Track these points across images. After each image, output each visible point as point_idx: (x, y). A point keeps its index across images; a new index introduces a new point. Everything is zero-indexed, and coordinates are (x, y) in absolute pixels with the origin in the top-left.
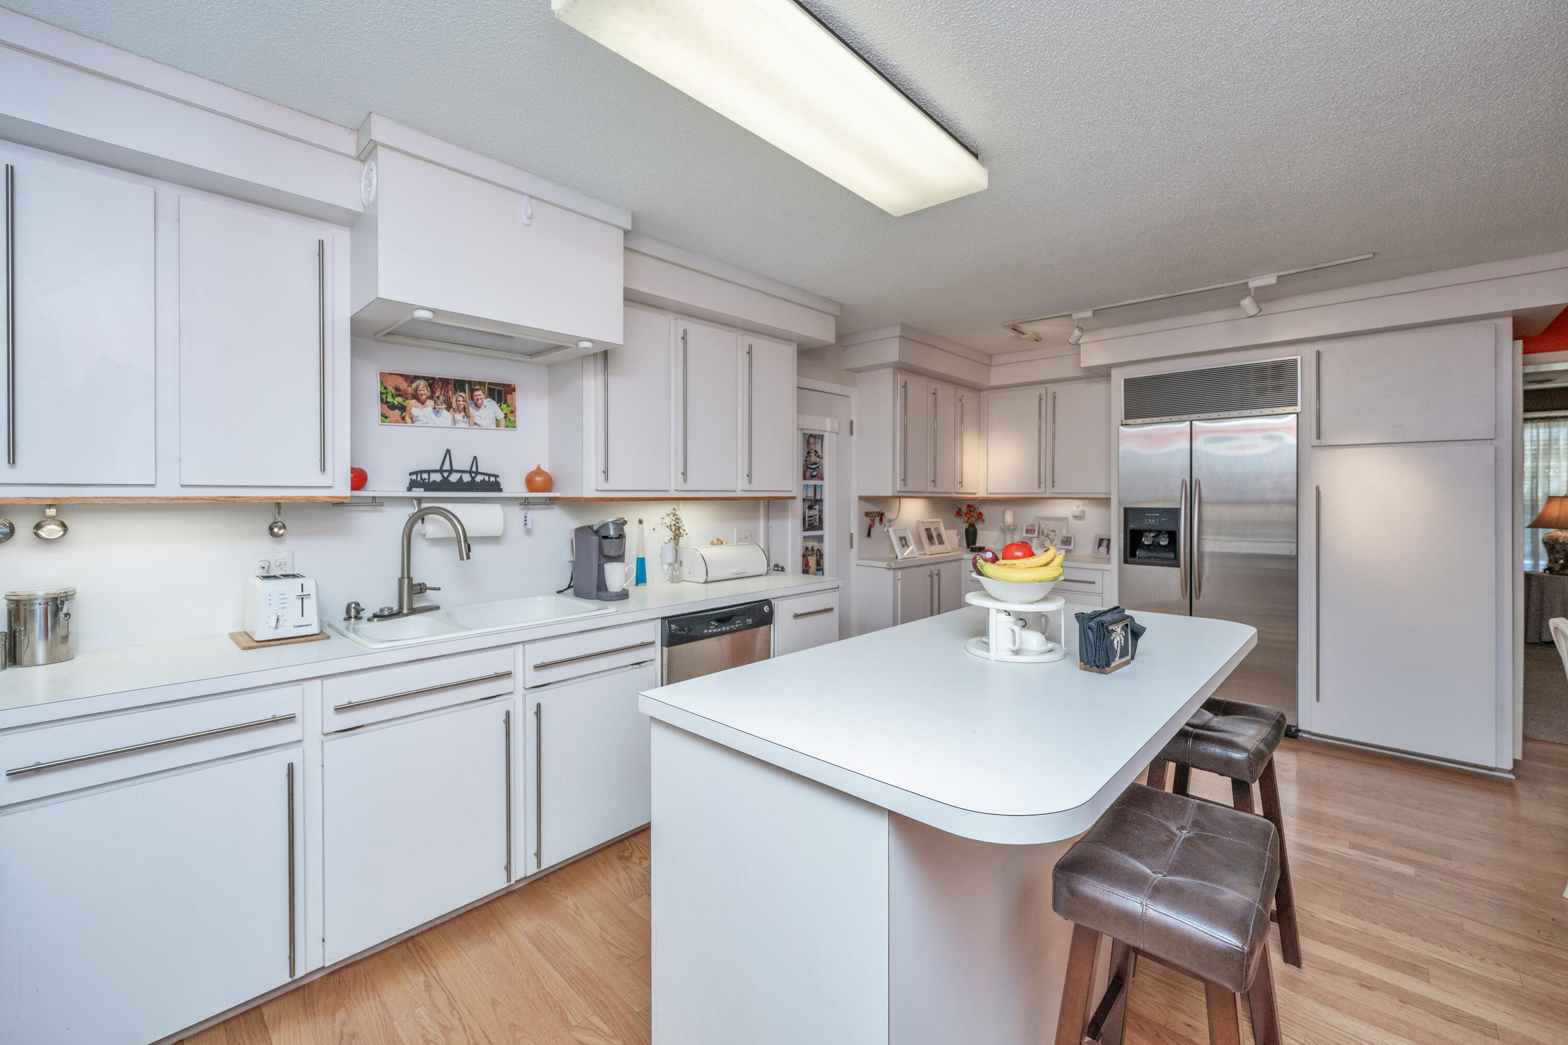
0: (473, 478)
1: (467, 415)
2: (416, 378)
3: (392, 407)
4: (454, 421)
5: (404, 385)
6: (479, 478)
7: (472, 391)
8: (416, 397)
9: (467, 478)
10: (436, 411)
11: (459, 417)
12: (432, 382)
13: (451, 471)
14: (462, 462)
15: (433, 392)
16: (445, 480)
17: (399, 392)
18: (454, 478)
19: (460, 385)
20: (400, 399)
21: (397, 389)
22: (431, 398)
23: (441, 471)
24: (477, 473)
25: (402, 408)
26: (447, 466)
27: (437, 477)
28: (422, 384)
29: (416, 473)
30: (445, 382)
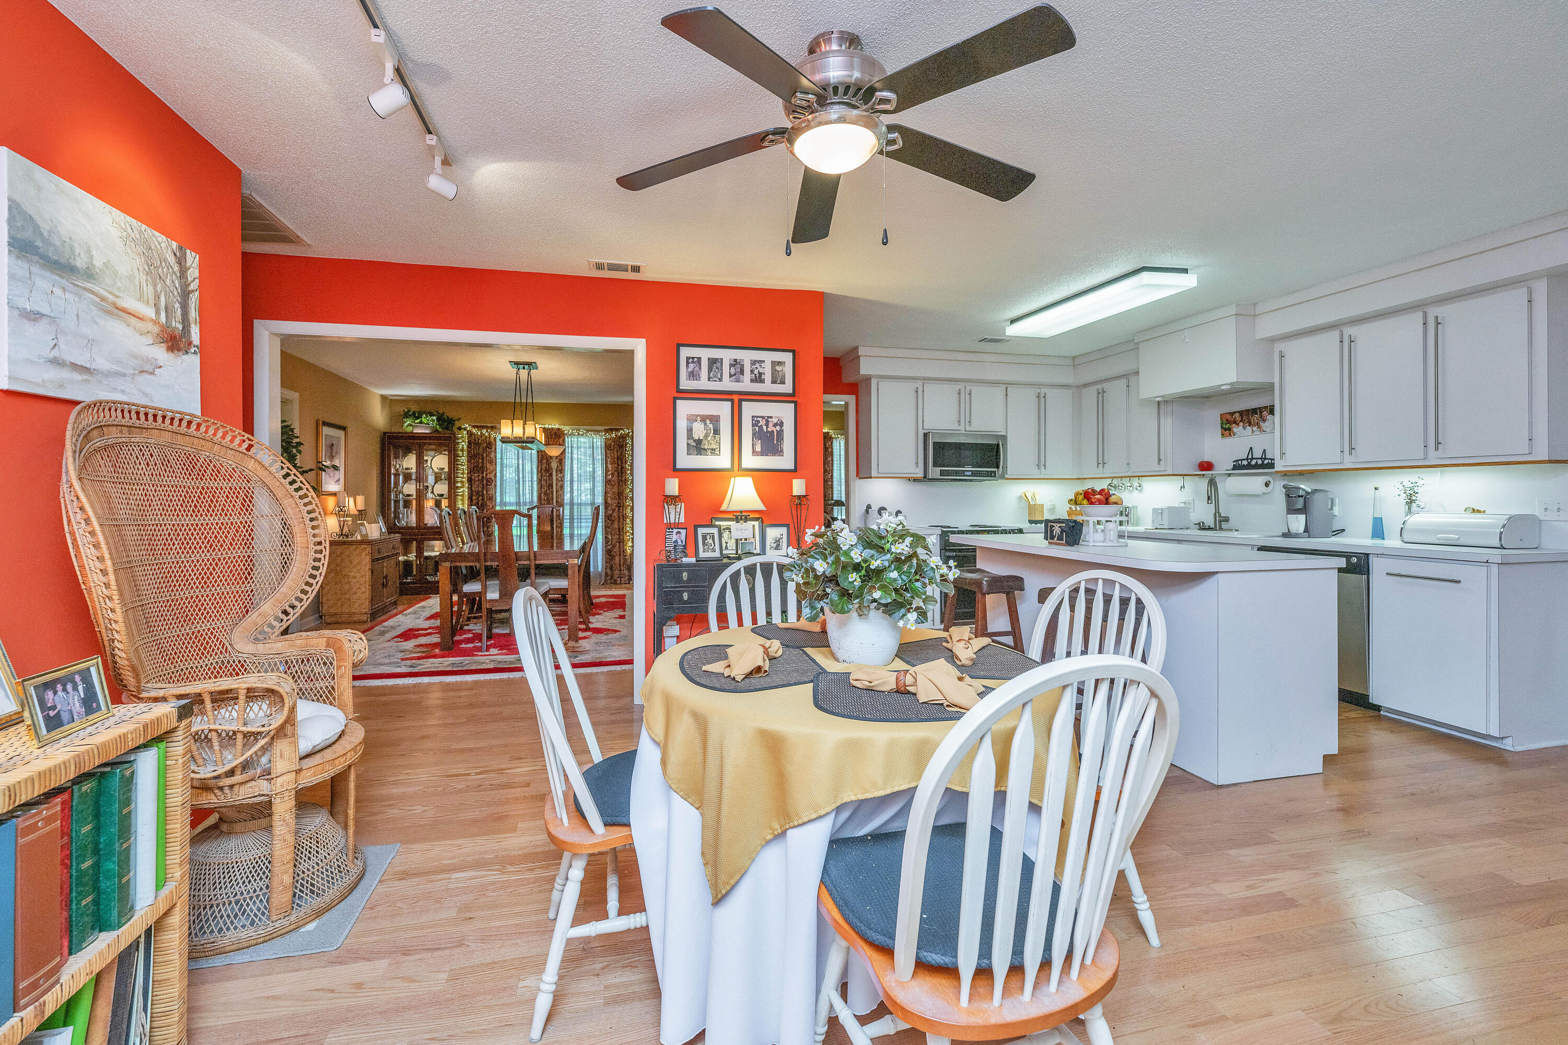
0: (1263, 462)
1: (1259, 427)
2: (1235, 412)
3: (1226, 430)
4: (1253, 432)
5: (1229, 417)
6: (1266, 462)
7: (1261, 413)
8: (1235, 422)
9: (1260, 462)
10: (1244, 428)
11: (1255, 428)
12: (1241, 413)
13: (1252, 459)
14: (1258, 454)
15: (1242, 418)
16: (1249, 463)
17: (1228, 422)
18: (1253, 462)
19: (1254, 411)
20: (1228, 425)
21: (1227, 420)
22: (1241, 421)
23: (1247, 459)
24: (1265, 459)
25: (1229, 429)
26: (1250, 457)
27: (1245, 463)
28: (1237, 414)
29: (1236, 461)
30: (1248, 411)
